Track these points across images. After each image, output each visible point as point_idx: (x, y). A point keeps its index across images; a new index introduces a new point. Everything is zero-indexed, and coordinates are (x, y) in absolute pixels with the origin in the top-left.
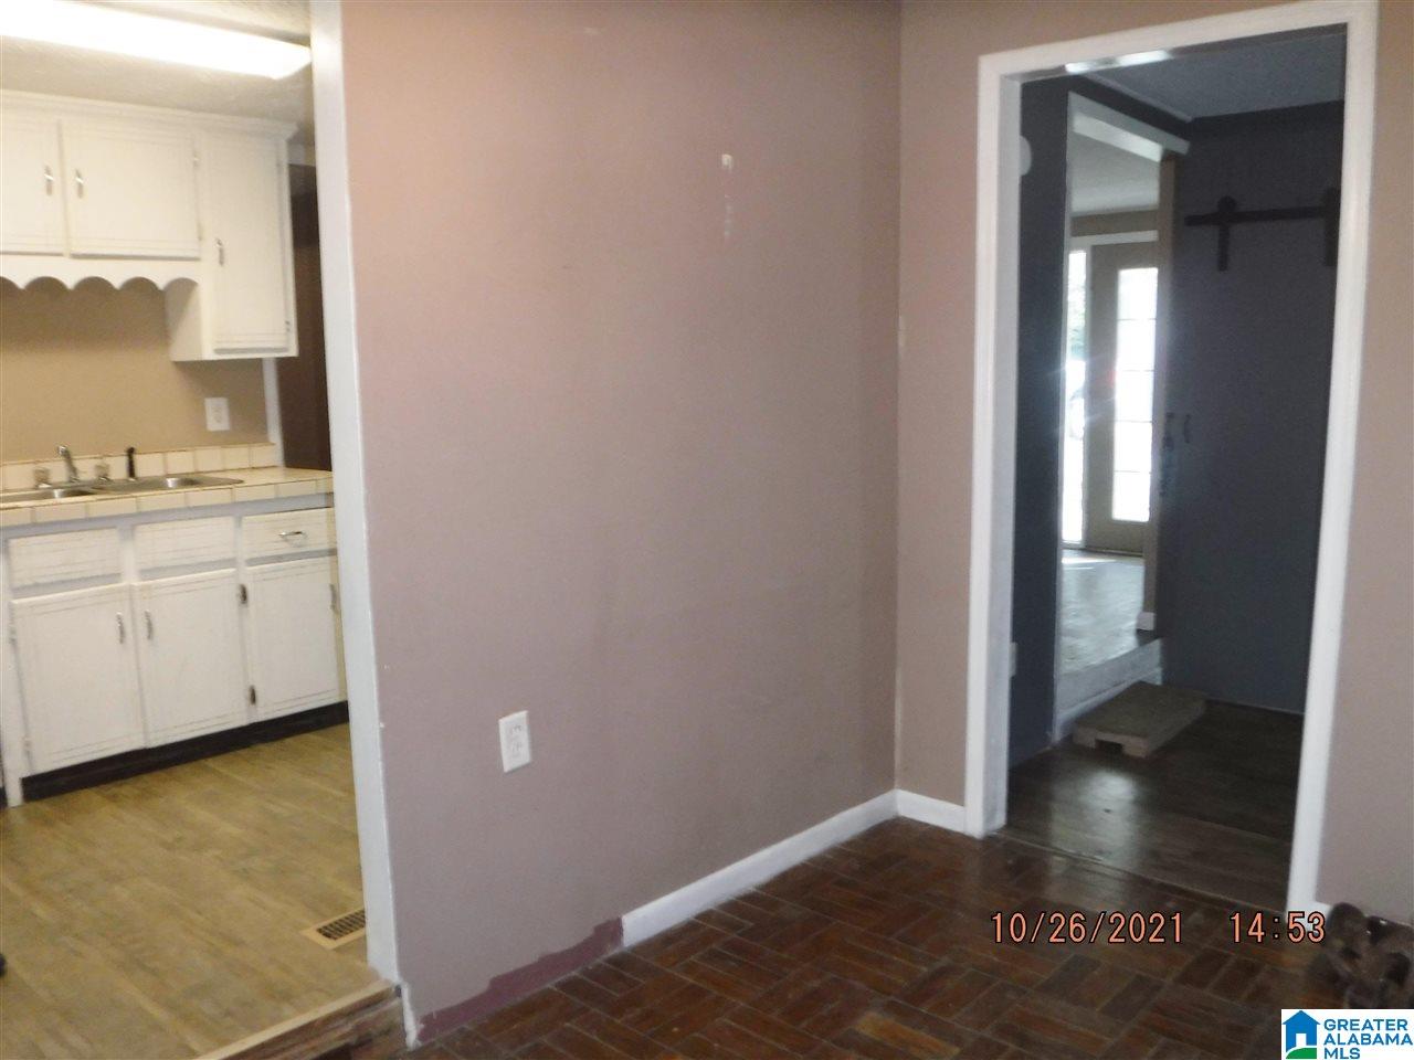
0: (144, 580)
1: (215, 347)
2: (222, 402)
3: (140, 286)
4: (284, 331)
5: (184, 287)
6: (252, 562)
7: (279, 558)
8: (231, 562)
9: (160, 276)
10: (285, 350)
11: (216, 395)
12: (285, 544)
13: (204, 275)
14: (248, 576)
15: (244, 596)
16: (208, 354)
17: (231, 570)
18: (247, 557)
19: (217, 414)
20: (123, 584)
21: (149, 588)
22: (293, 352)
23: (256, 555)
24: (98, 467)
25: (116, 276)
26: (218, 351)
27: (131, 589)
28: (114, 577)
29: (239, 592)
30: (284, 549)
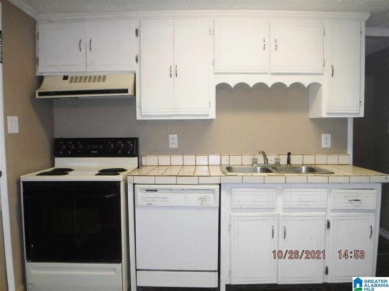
0: (284, 212)
1: (327, 112)
2: (329, 136)
3: (297, 86)
4: (358, 106)
5: (316, 86)
6: (333, 211)
7: (347, 211)
8: (324, 210)
9: (306, 81)
10: (359, 114)
11: (326, 132)
12: (350, 205)
13: (325, 81)
14: (330, 216)
15: (328, 226)
16: (324, 115)
17: (324, 213)
18: (332, 208)
19: (326, 141)
20: (276, 213)
21: (286, 216)
22: (362, 115)
23: (336, 208)
24: (276, 159)
25: (288, 81)
26: (328, 114)
27: (278, 216)
28: (273, 209)
29: (326, 223)
30: (350, 206)
